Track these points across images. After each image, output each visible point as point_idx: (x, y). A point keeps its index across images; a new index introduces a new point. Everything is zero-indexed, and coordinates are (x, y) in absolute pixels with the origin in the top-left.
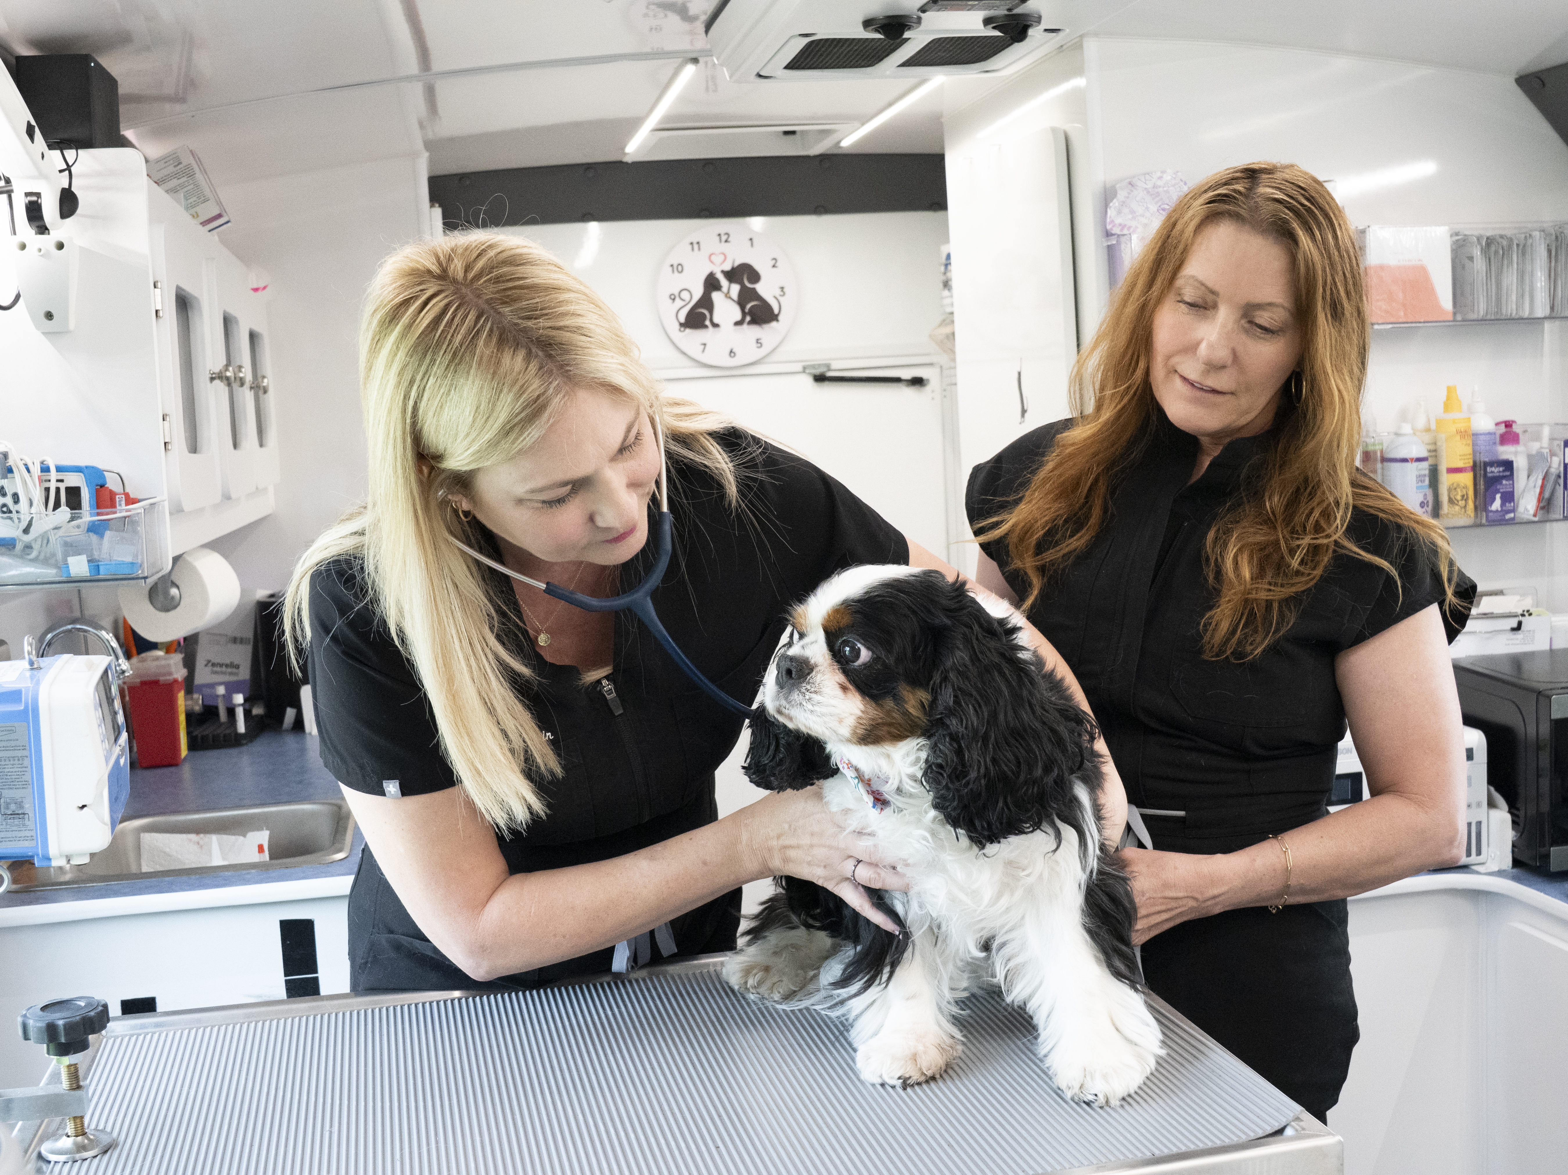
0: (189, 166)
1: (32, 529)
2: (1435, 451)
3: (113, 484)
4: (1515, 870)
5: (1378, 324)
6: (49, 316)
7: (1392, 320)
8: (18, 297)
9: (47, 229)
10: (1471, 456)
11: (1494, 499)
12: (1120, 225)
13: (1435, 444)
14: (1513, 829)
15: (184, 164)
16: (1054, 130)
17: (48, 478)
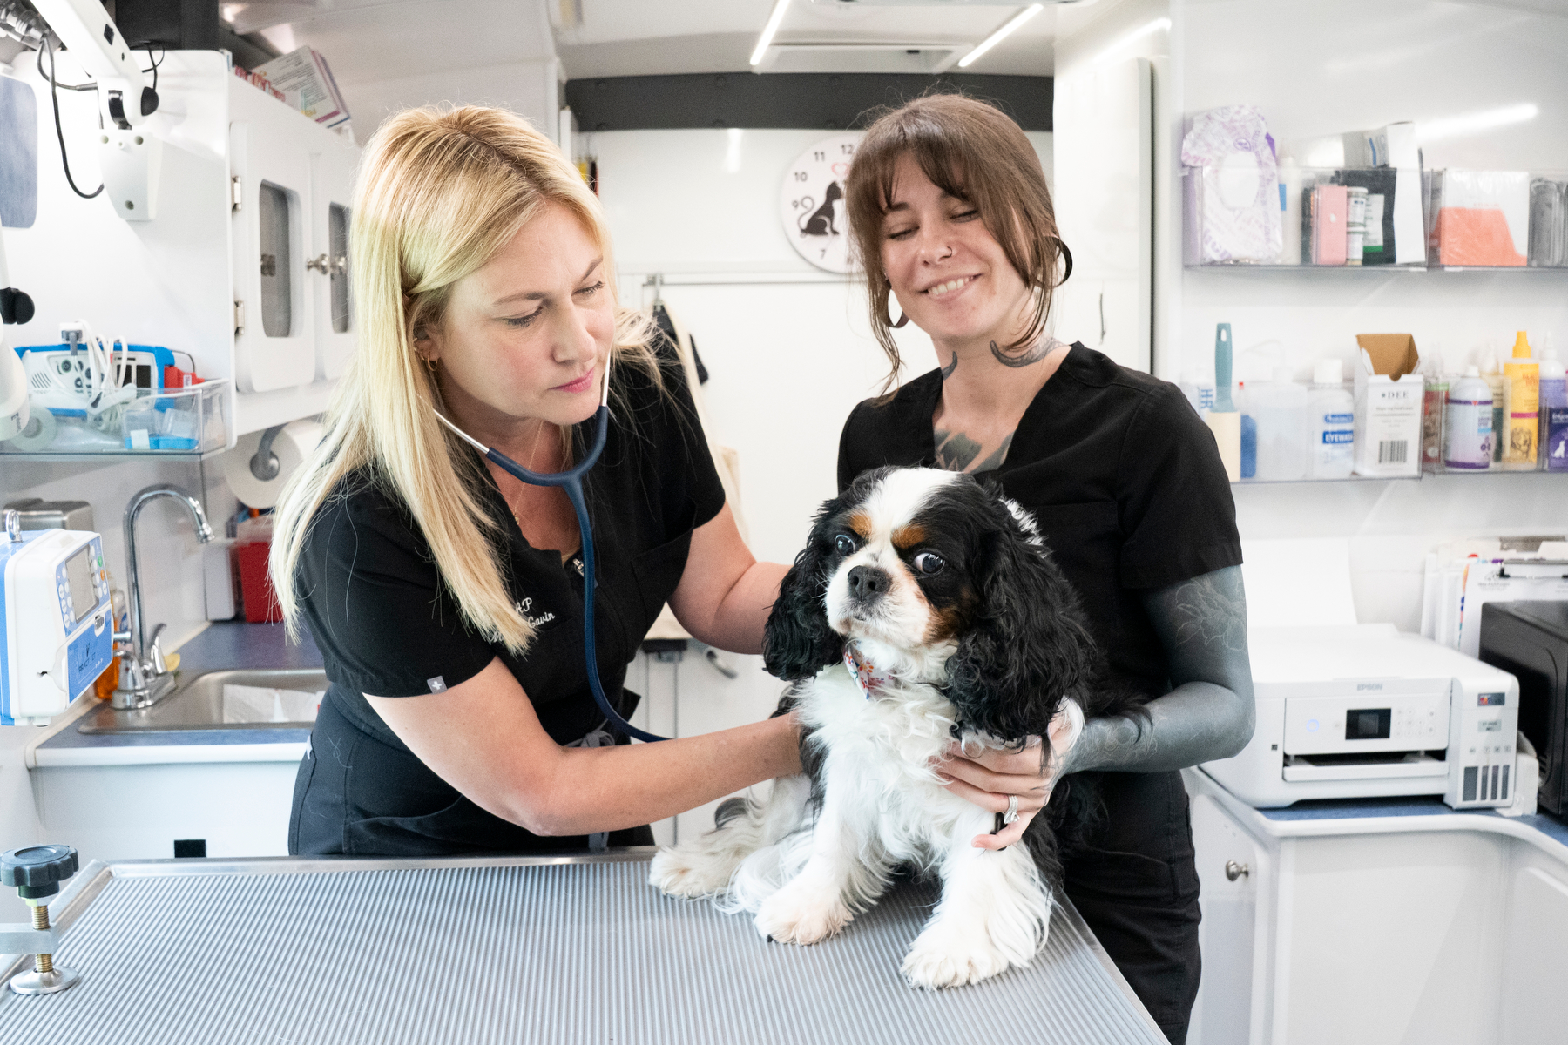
0: (308, 66)
1: (100, 403)
2: (1501, 395)
3: (181, 364)
4: (1539, 817)
5: (1449, 266)
6: (130, 205)
7: (1465, 263)
8: (101, 188)
9: (128, 124)
10: (1537, 403)
11: (1558, 446)
12: (1195, 157)
13: (1502, 387)
14: (1540, 775)
15: (305, 63)
16: (1140, 61)
17: (119, 356)
